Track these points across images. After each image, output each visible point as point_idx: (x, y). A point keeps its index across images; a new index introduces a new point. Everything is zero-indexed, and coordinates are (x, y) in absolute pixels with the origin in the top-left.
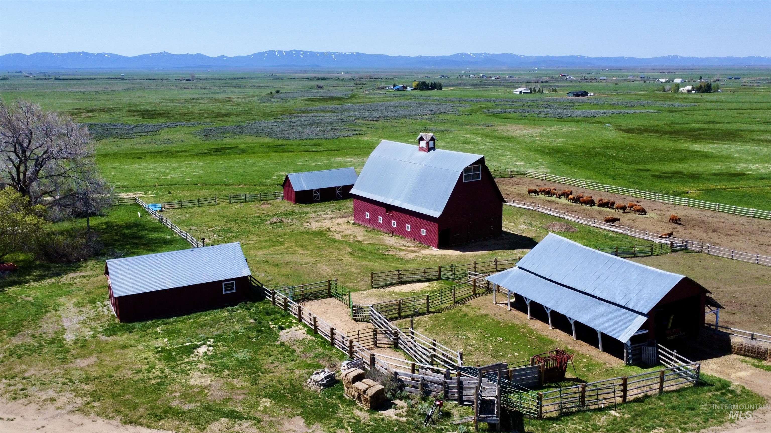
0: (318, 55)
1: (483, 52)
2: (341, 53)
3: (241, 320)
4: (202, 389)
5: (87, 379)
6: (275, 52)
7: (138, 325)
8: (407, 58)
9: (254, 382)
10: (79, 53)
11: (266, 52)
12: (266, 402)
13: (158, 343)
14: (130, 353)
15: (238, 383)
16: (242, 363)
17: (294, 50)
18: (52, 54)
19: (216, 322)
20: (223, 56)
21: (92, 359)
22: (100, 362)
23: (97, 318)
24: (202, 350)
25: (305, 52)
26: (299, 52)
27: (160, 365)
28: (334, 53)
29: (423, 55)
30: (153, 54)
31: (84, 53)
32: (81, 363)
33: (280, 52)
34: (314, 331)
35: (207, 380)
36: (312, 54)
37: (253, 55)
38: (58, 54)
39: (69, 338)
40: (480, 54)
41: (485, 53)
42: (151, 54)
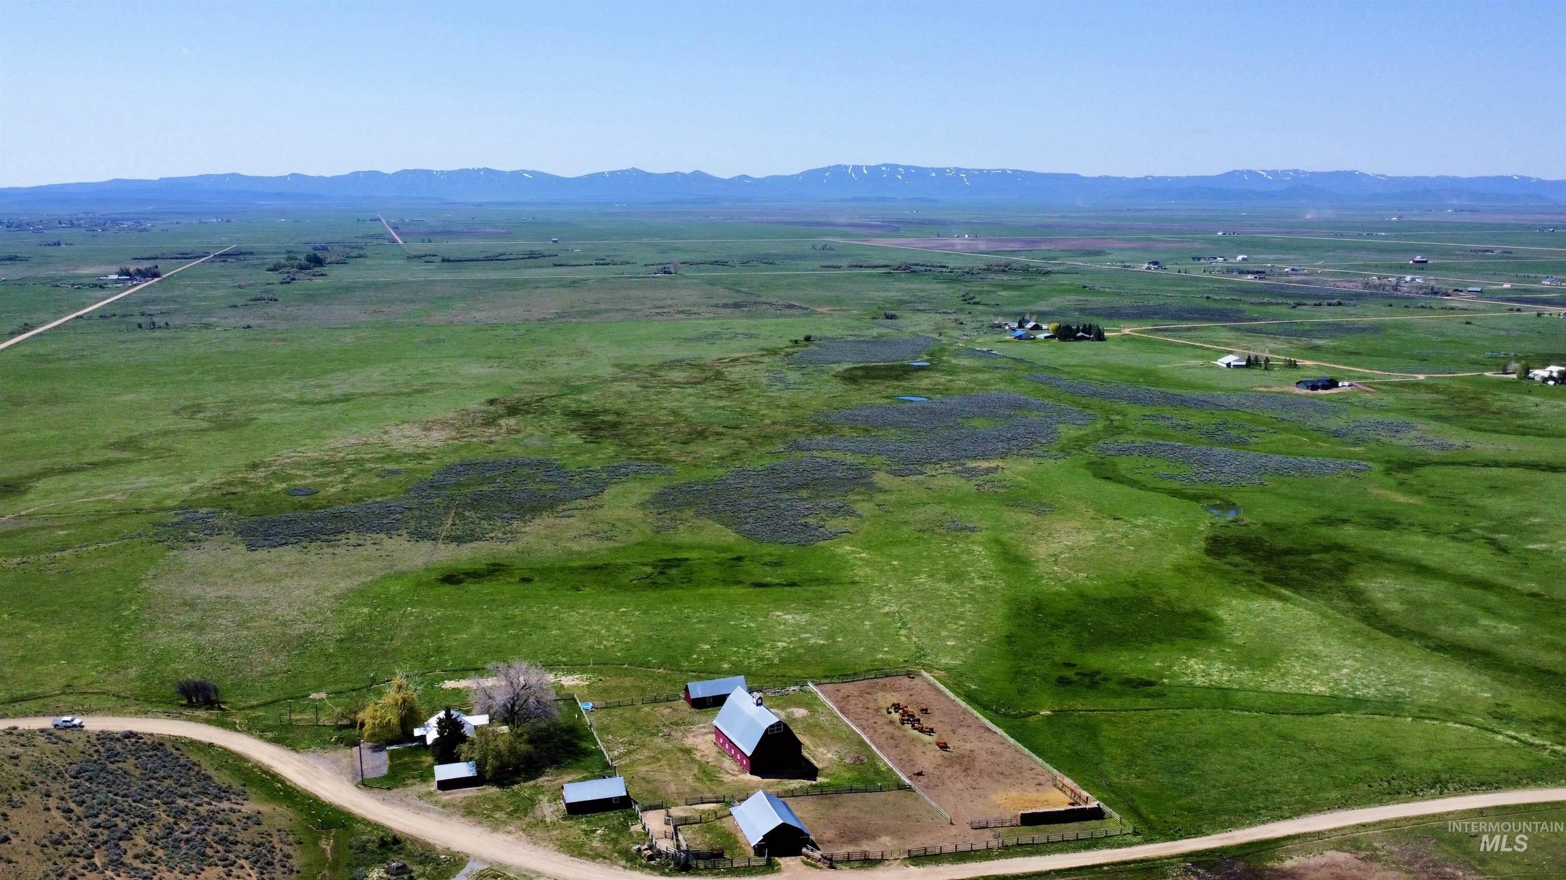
0: (933, 174)
1: (1292, 168)
2: (981, 171)
3: (618, 819)
4: (596, 848)
5: (557, 839)
6: (847, 167)
7: (575, 817)
8: (1120, 181)
9: (614, 847)
10: (479, 170)
11: (829, 167)
12: (616, 854)
13: (583, 827)
14: (572, 830)
15: (609, 847)
16: (613, 839)
17: (884, 165)
18: (429, 173)
19: (607, 818)
20: (744, 177)
21: (558, 831)
22: (561, 833)
23: (558, 810)
24: (599, 832)
25: (907, 168)
26: (894, 168)
27: (583, 837)
28: (967, 171)
29: (1156, 175)
30: (612, 173)
31: (487, 171)
32: (555, 833)
33: (858, 169)
34: (644, 828)
35: (599, 845)
36: (921, 173)
37: (802, 173)
38: (442, 172)
39: (548, 820)
40: (1284, 173)
41: (1296, 171)
42: (609, 173)
